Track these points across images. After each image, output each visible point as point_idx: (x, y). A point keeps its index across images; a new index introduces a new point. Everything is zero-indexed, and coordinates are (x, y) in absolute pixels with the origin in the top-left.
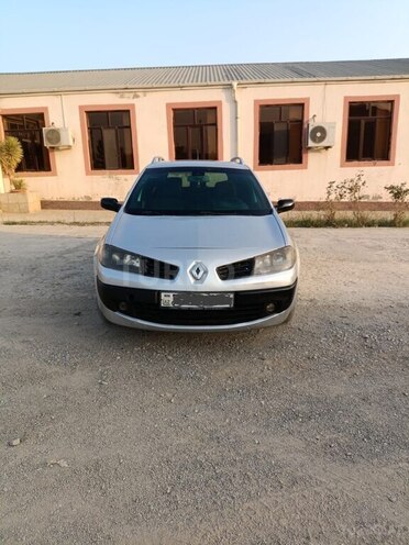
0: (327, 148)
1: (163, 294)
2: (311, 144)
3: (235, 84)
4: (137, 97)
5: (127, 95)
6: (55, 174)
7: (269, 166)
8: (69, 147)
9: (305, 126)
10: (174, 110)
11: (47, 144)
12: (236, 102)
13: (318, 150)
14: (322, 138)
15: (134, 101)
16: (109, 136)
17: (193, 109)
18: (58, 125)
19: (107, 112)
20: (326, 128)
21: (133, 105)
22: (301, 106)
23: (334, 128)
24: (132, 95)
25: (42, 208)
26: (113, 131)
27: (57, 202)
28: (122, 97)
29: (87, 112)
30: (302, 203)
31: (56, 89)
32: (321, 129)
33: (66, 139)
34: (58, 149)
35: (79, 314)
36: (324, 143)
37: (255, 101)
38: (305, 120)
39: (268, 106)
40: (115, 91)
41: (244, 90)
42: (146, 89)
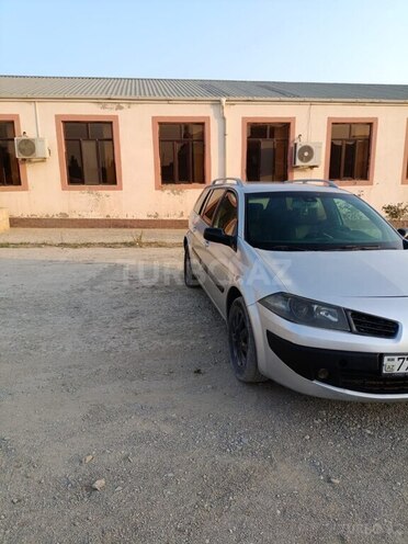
0: (312, 167)
1: (386, 358)
2: (298, 163)
3: (224, 100)
4: (121, 108)
5: (109, 106)
6: (26, 189)
8: (44, 160)
9: (292, 145)
10: (160, 124)
11: (18, 155)
12: (224, 118)
13: (303, 169)
14: (309, 158)
15: (118, 113)
16: (89, 149)
17: (180, 124)
18: (31, 135)
19: (87, 123)
20: (313, 148)
21: (117, 117)
22: (285, 128)
23: (320, 147)
24: (115, 106)
25: (11, 226)
26: (93, 144)
27: (28, 220)
28: (104, 108)
29: (64, 122)
31: (29, 96)
32: (308, 149)
33: (40, 151)
34: (30, 161)
35: (198, 372)
36: (311, 163)
37: (243, 119)
38: (291, 139)
39: (255, 123)
40: (97, 101)
41: (233, 107)
42: (130, 101)
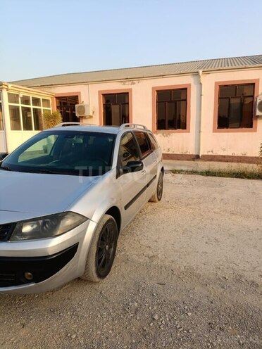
2: (258, 113)
3: (201, 72)
4: (133, 83)
5: (127, 83)
7: (225, 129)
8: (91, 117)
9: (256, 100)
10: (157, 91)
11: (77, 115)
12: (201, 84)
15: (132, 87)
16: (115, 109)
17: (170, 90)
18: (86, 103)
19: (115, 94)
21: (131, 90)
22: (252, 85)
24: (130, 83)
26: (118, 106)
28: (124, 84)
29: (103, 95)
30: (252, 158)
31: (85, 81)
33: (89, 112)
34: (85, 118)
37: (216, 83)
38: (255, 95)
39: (225, 86)
40: (120, 80)
41: (208, 75)
42: (140, 78)
